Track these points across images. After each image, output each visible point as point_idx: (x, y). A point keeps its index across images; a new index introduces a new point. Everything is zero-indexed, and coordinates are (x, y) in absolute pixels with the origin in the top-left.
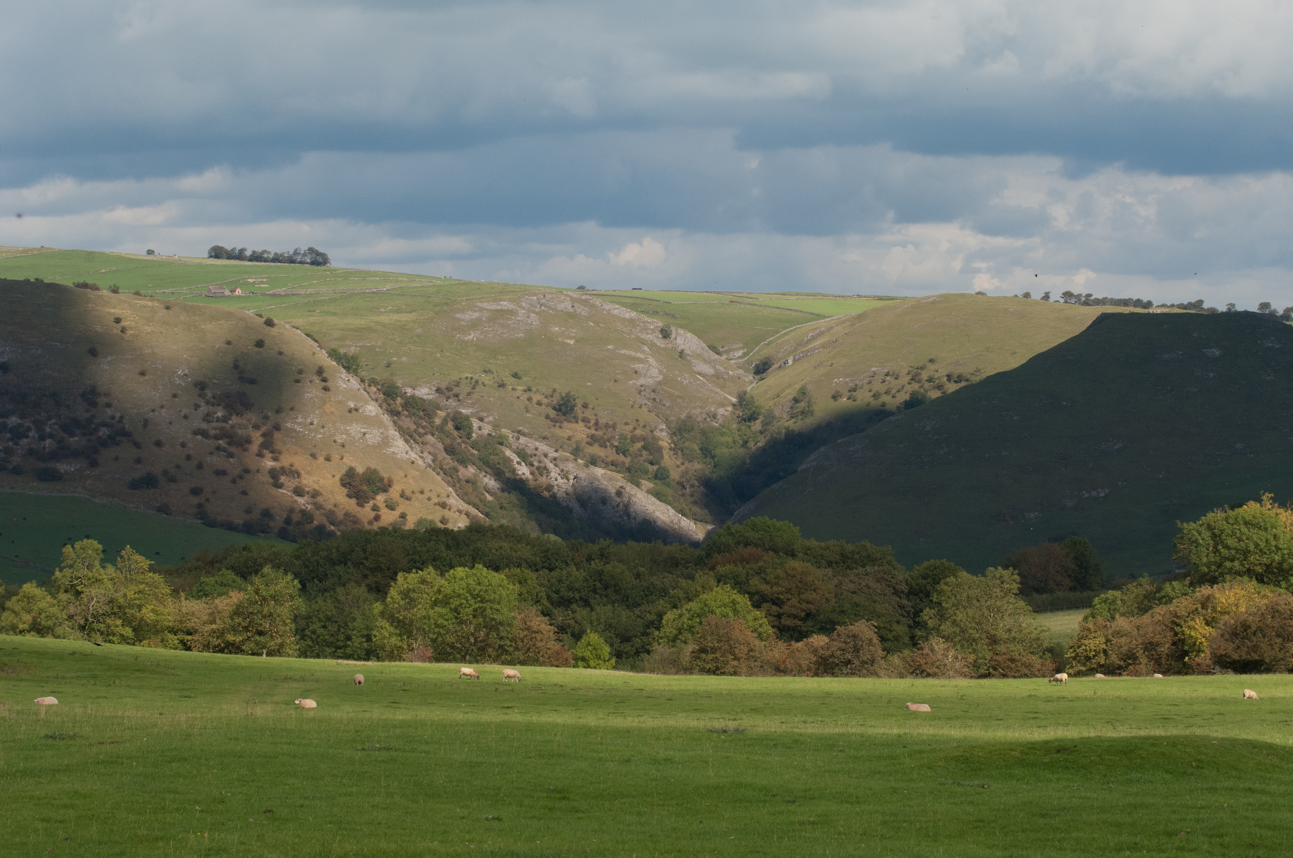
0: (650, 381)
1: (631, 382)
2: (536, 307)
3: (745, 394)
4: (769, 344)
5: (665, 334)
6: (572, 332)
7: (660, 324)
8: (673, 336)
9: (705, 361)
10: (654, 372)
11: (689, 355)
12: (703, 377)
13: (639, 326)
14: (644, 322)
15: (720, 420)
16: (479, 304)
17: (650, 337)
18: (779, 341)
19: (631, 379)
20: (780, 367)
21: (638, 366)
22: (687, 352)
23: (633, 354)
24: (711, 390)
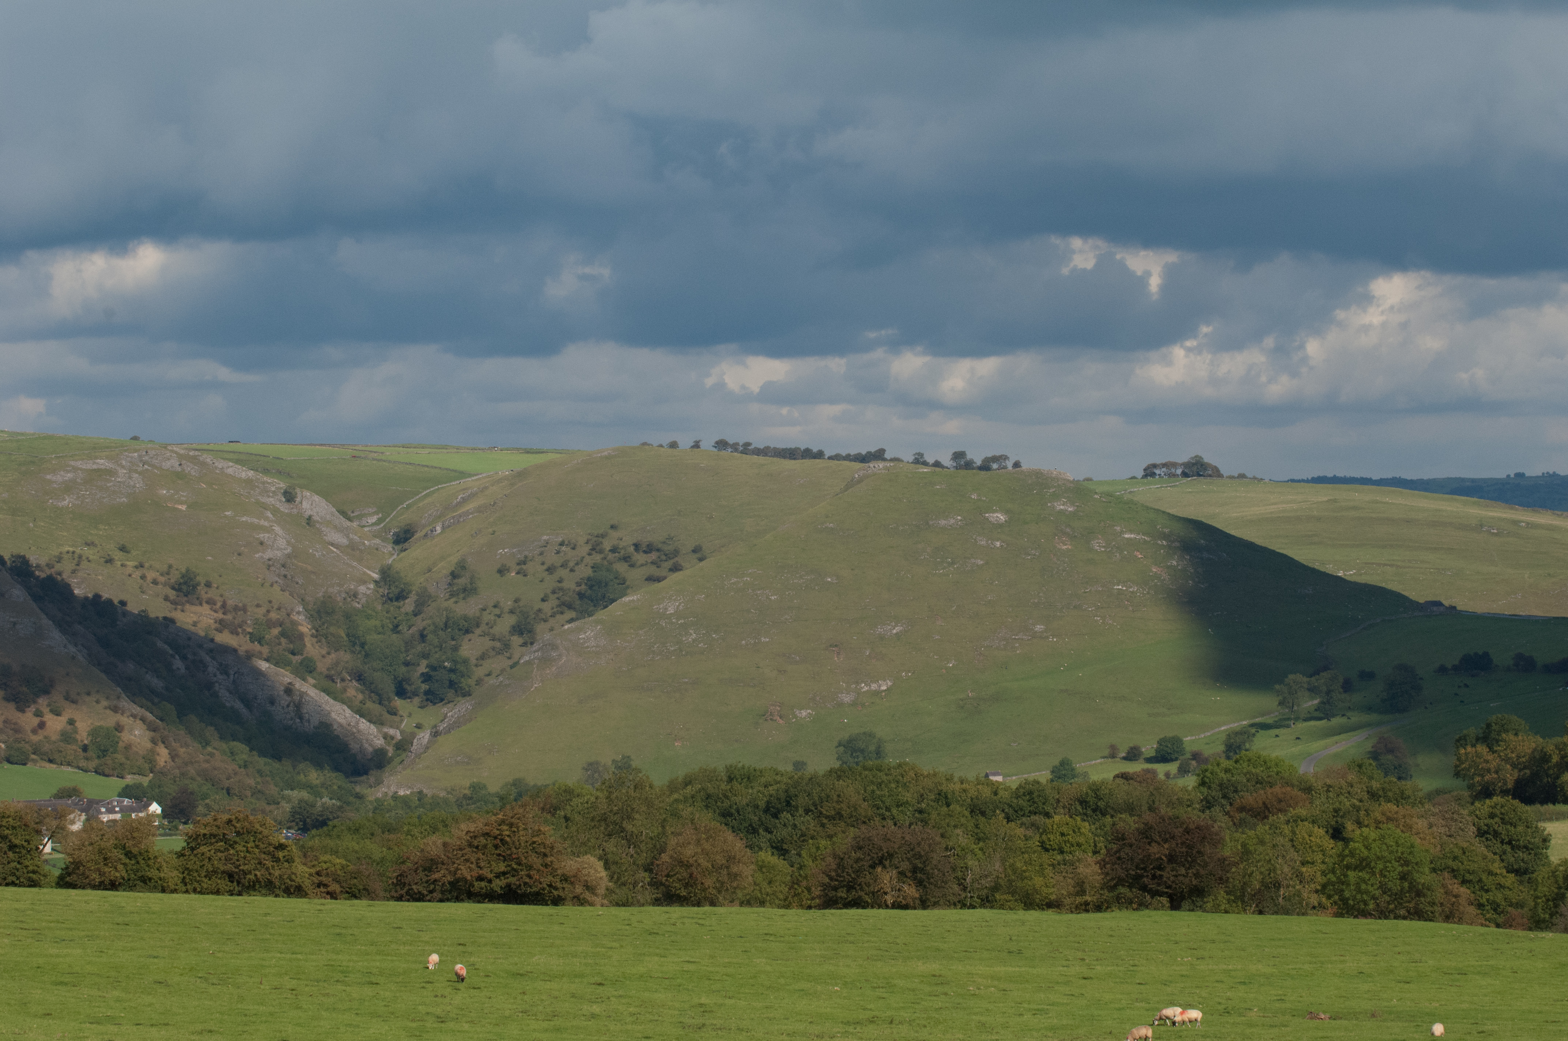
0: (279, 554)
1: (257, 556)
2: (139, 466)
3: (389, 569)
4: (409, 507)
5: (289, 497)
6: (183, 496)
7: (282, 485)
8: (298, 500)
9: (337, 529)
10: (282, 543)
11: (318, 522)
12: (337, 548)
13: (258, 487)
14: (264, 483)
15: (364, 600)
16: (72, 463)
17: (271, 501)
18: (421, 505)
19: (258, 552)
20: (426, 535)
21: (262, 536)
22: (316, 518)
23: (256, 521)
24: (347, 564)
